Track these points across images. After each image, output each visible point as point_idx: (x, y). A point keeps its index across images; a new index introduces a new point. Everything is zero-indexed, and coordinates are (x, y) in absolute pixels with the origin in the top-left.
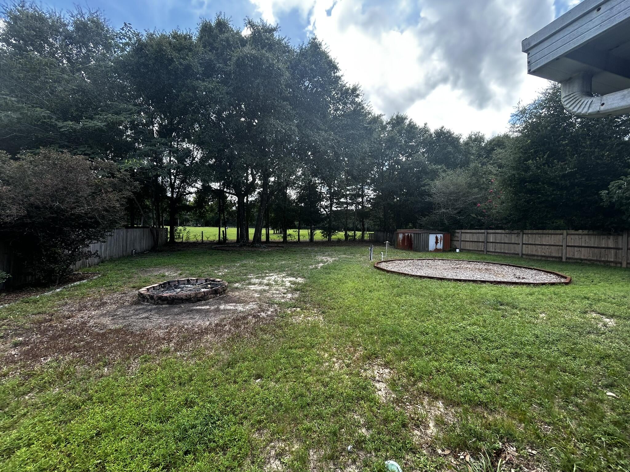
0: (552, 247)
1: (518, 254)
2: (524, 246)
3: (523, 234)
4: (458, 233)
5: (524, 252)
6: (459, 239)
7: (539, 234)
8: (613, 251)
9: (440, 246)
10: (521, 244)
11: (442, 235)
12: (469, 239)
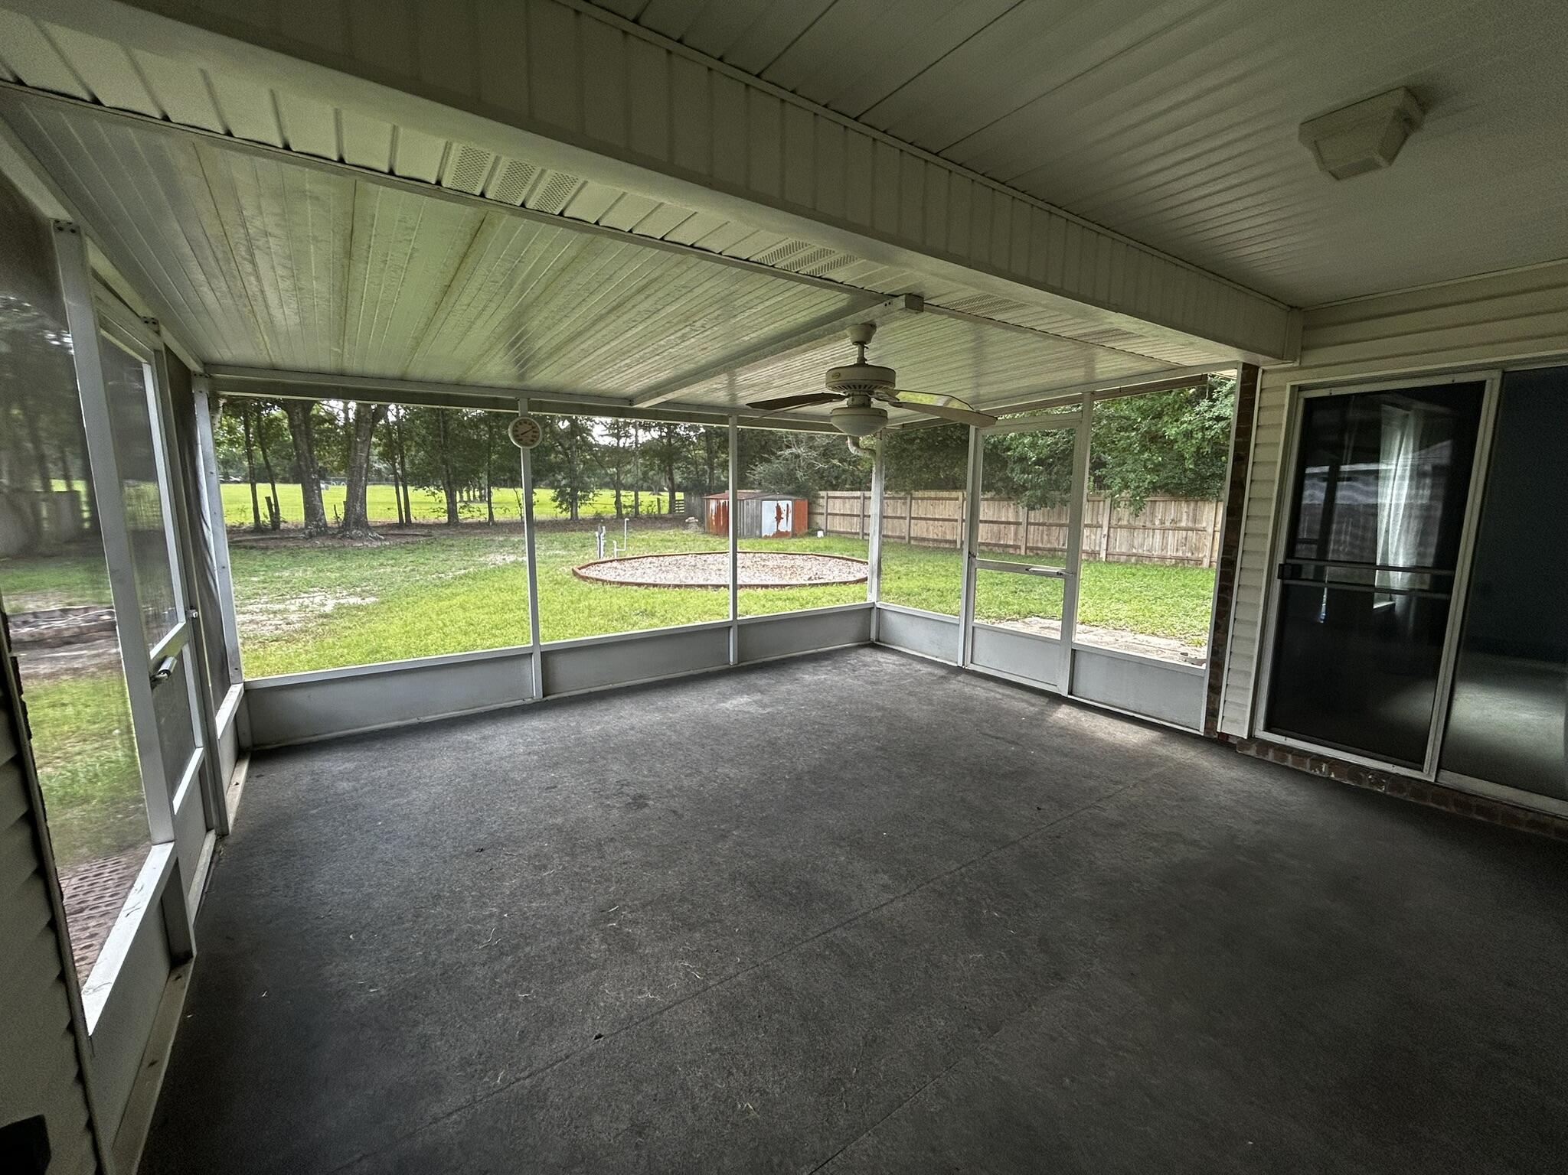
0: (946, 523)
1: (904, 538)
2: (912, 521)
3: (912, 499)
4: (823, 497)
5: (912, 535)
6: (824, 511)
7: (930, 499)
8: (1012, 527)
9: (786, 526)
10: (908, 519)
11: (790, 503)
12: (840, 510)
